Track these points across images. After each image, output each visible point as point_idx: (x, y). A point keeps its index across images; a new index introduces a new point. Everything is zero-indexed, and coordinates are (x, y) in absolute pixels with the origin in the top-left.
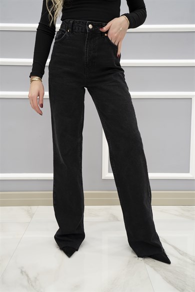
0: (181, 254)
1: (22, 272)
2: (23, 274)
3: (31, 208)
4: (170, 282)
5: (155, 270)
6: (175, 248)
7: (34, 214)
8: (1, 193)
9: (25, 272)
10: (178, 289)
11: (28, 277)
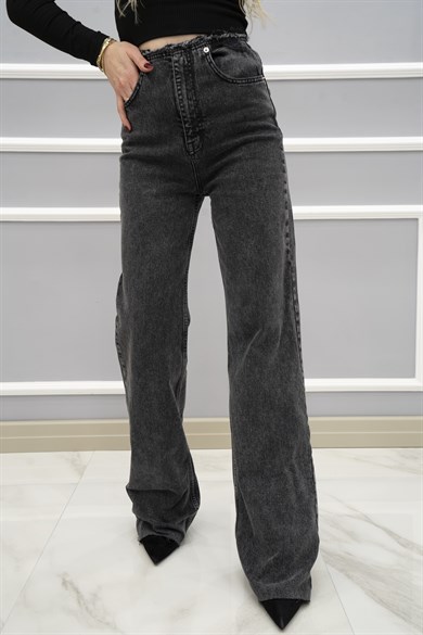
0: (403, 545)
1: (64, 583)
2: (66, 587)
3: (78, 456)
4: (381, 602)
5: (349, 577)
6: (390, 533)
7: (85, 467)
8: (2, 424)
9: (71, 584)
10: (398, 615)
11: (78, 592)
